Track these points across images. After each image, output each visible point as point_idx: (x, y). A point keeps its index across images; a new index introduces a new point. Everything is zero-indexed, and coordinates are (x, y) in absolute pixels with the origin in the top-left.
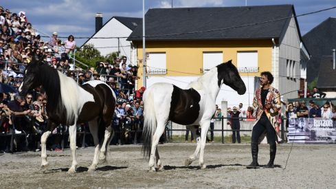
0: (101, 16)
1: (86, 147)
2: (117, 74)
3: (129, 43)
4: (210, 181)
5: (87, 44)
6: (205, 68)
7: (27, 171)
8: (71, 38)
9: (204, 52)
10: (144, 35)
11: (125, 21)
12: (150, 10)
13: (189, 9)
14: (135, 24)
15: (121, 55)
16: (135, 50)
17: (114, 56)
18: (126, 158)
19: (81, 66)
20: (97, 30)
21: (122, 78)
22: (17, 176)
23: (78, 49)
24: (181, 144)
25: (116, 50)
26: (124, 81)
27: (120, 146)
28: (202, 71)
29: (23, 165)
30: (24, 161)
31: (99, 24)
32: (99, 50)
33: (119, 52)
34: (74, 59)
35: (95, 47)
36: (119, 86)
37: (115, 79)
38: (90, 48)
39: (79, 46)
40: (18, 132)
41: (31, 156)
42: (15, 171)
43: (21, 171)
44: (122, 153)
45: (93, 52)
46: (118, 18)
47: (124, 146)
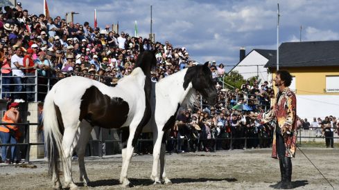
0: (244, 49)
1: (232, 149)
2: (257, 93)
3: (266, 69)
4: (333, 178)
5: (233, 70)
6: (327, 88)
7: (189, 166)
8: (222, 66)
9: (327, 76)
10: (278, 63)
11: (263, 53)
12: (283, 44)
13: (314, 42)
14: (270, 55)
15: (259, 78)
16: (270, 75)
17: (254, 79)
18: (264, 158)
19: (228, 87)
20: (241, 60)
21: (260, 97)
22: (182, 170)
23: (227, 74)
24: (308, 148)
25: (255, 75)
26: (262, 99)
27: (259, 149)
28: (325, 90)
29: (186, 163)
30: (187, 159)
31: (243, 55)
32: (242, 75)
33: (258, 76)
34: (223, 82)
35: (239, 73)
36: (257, 103)
37: (255, 97)
38: (236, 74)
39: (227, 72)
40: (182, 137)
41: (192, 155)
42: (180, 167)
43: (184, 167)
44: (261, 155)
45: (237, 77)
46: (257, 51)
47: (263, 149)
